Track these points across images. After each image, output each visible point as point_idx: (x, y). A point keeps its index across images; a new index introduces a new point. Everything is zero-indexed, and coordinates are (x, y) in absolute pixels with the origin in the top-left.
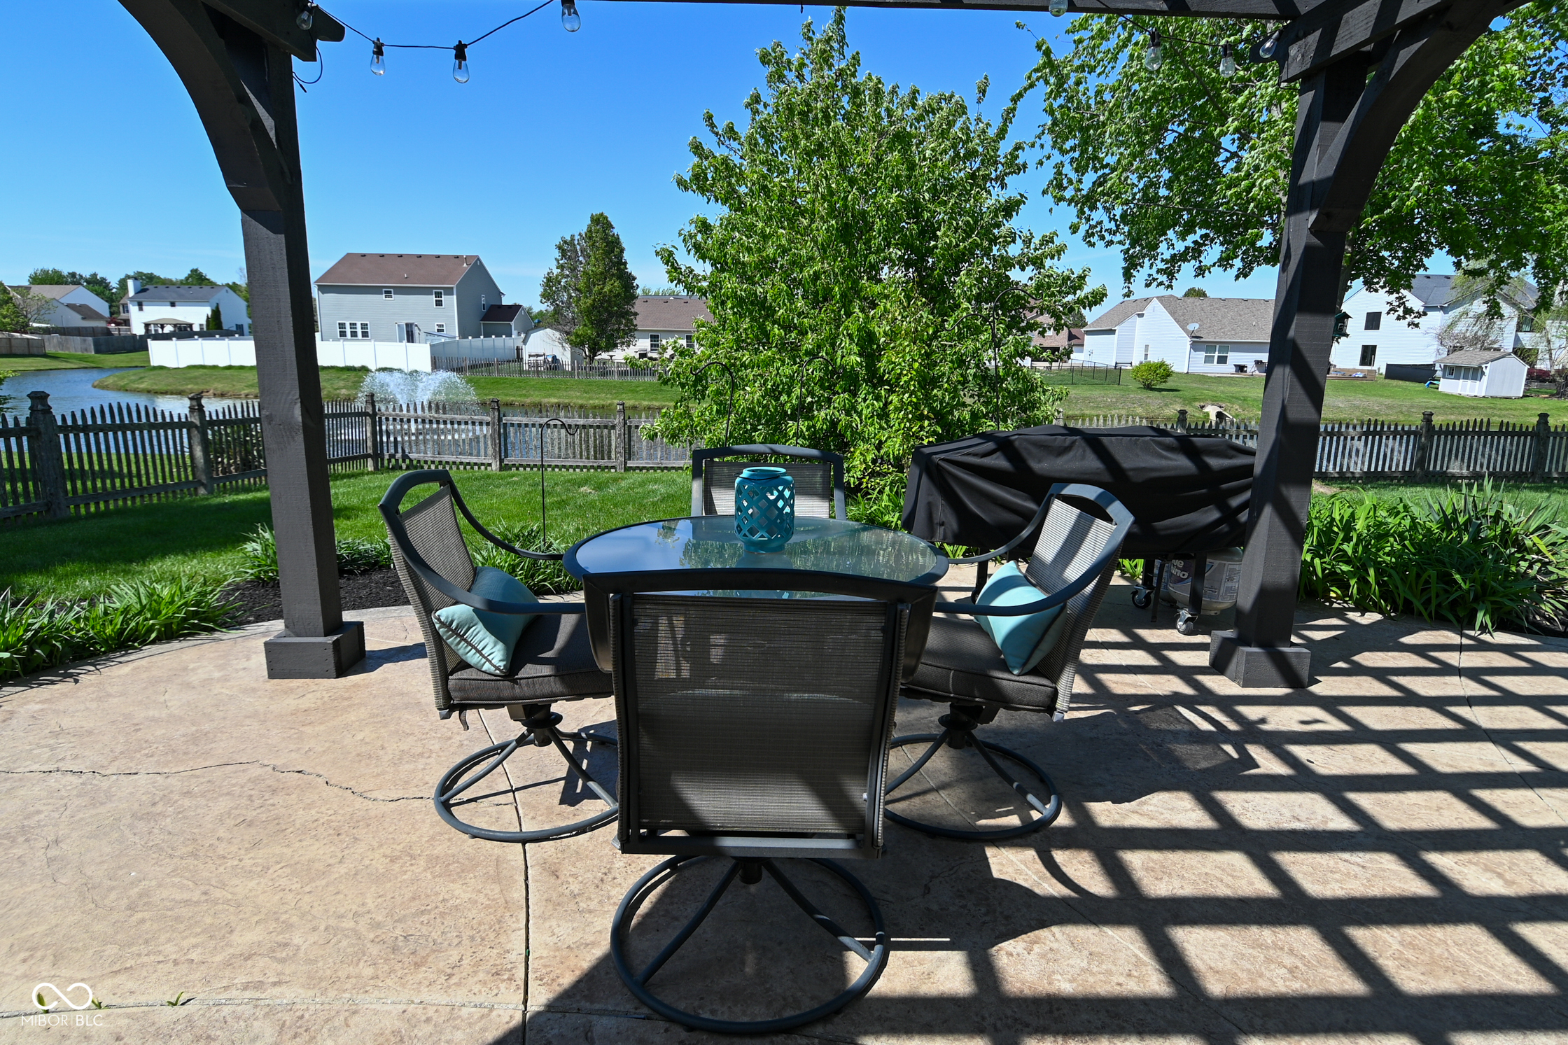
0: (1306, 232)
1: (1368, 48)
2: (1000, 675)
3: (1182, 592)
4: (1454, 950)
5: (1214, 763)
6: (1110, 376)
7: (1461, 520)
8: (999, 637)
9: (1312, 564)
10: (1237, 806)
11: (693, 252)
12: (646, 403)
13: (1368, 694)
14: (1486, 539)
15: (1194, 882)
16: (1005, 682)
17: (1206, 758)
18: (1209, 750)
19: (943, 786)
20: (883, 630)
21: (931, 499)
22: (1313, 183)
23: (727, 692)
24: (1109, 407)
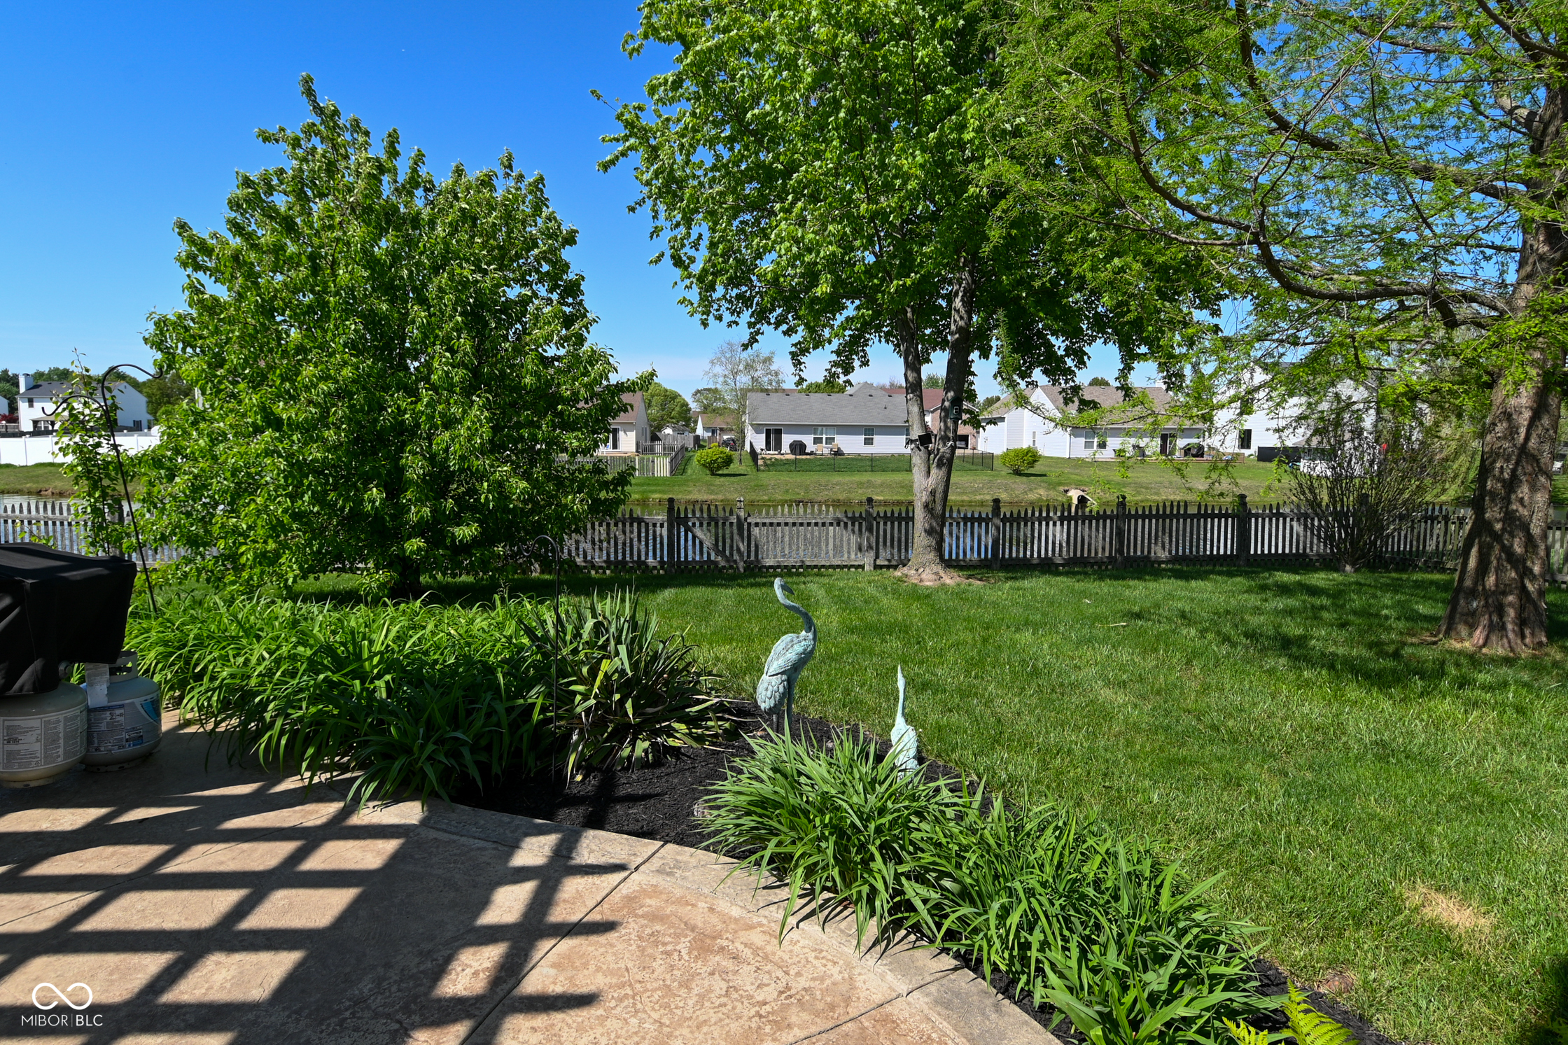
6: (985, 462)
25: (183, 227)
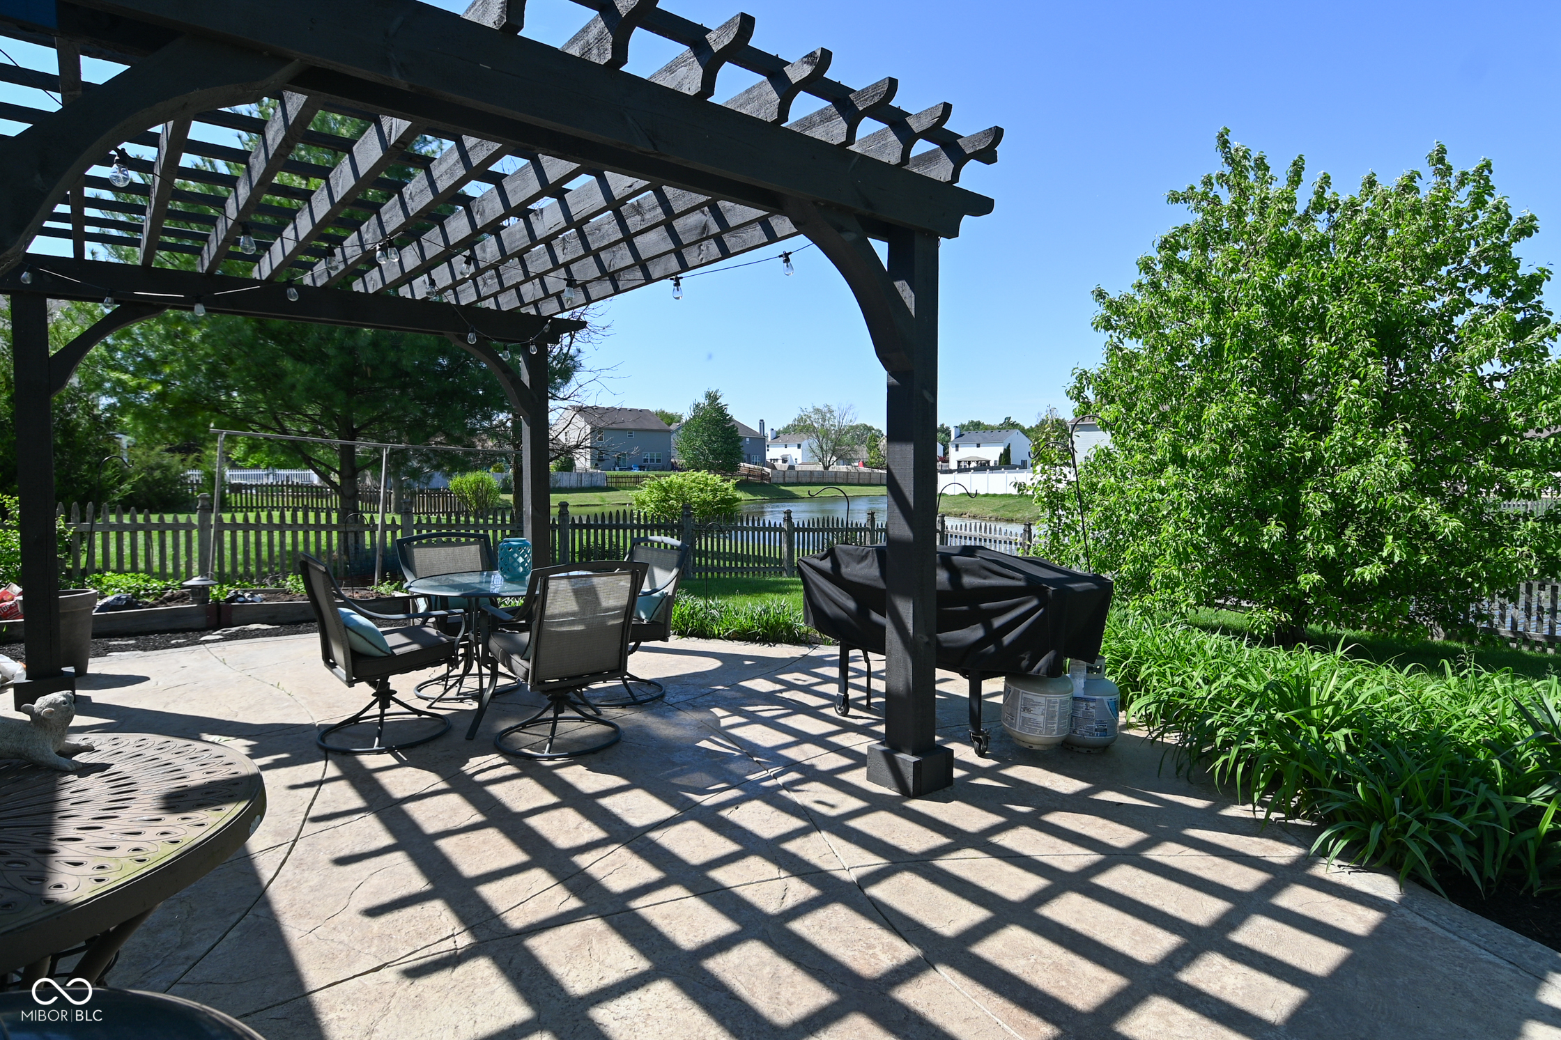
25: (1101, 294)
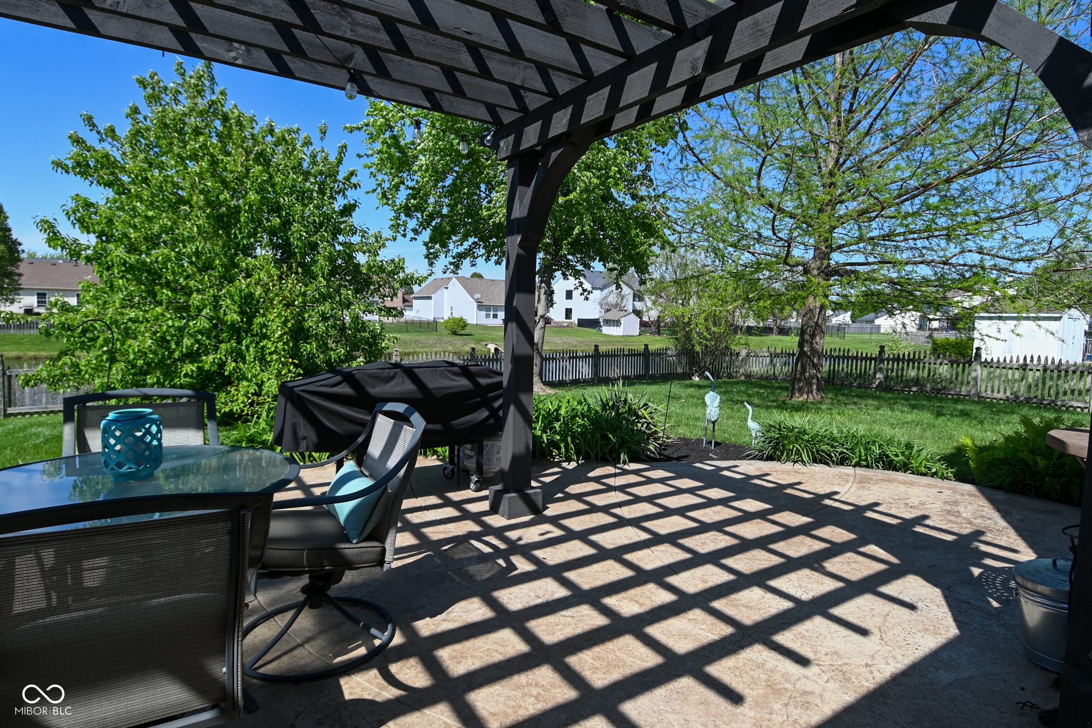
0: (516, 247)
1: (538, 148)
2: (343, 546)
3: (471, 464)
4: (618, 653)
5: (492, 573)
6: (430, 326)
7: (611, 404)
8: (342, 519)
9: (541, 437)
10: (506, 598)
11: (77, 226)
12: (32, 354)
13: (573, 510)
14: (622, 413)
15: (481, 658)
16: (347, 551)
17: (487, 572)
18: (489, 565)
19: (307, 641)
20: (230, 533)
21: (294, 420)
22: (517, 219)
23: (82, 613)
24: (431, 346)
